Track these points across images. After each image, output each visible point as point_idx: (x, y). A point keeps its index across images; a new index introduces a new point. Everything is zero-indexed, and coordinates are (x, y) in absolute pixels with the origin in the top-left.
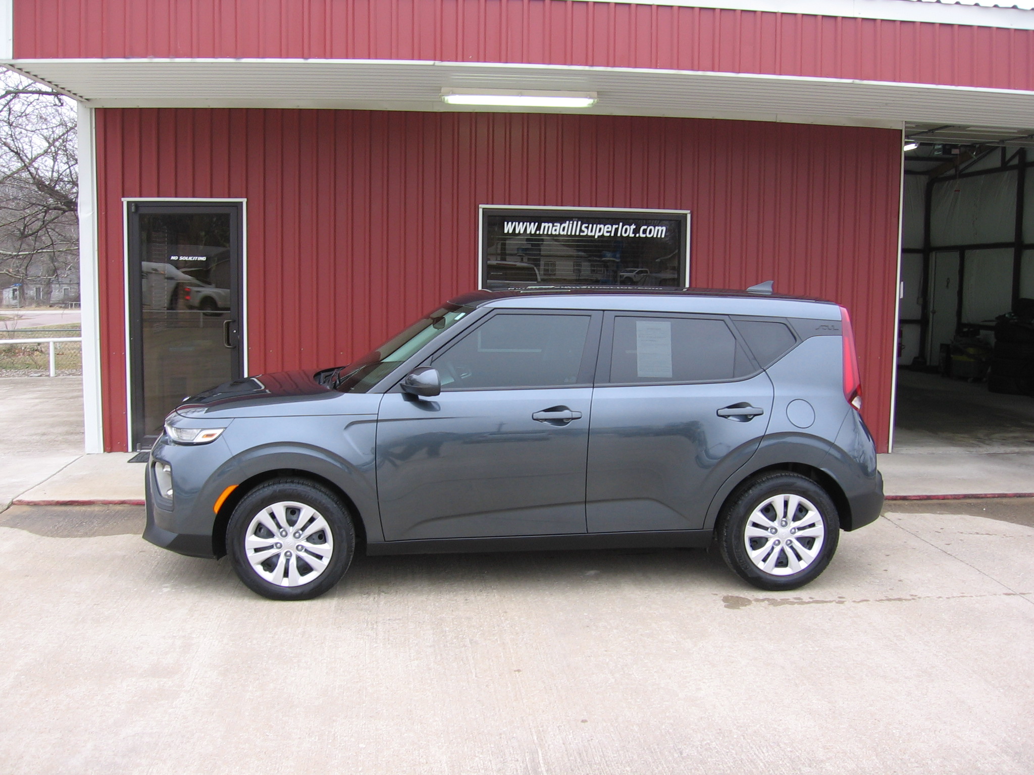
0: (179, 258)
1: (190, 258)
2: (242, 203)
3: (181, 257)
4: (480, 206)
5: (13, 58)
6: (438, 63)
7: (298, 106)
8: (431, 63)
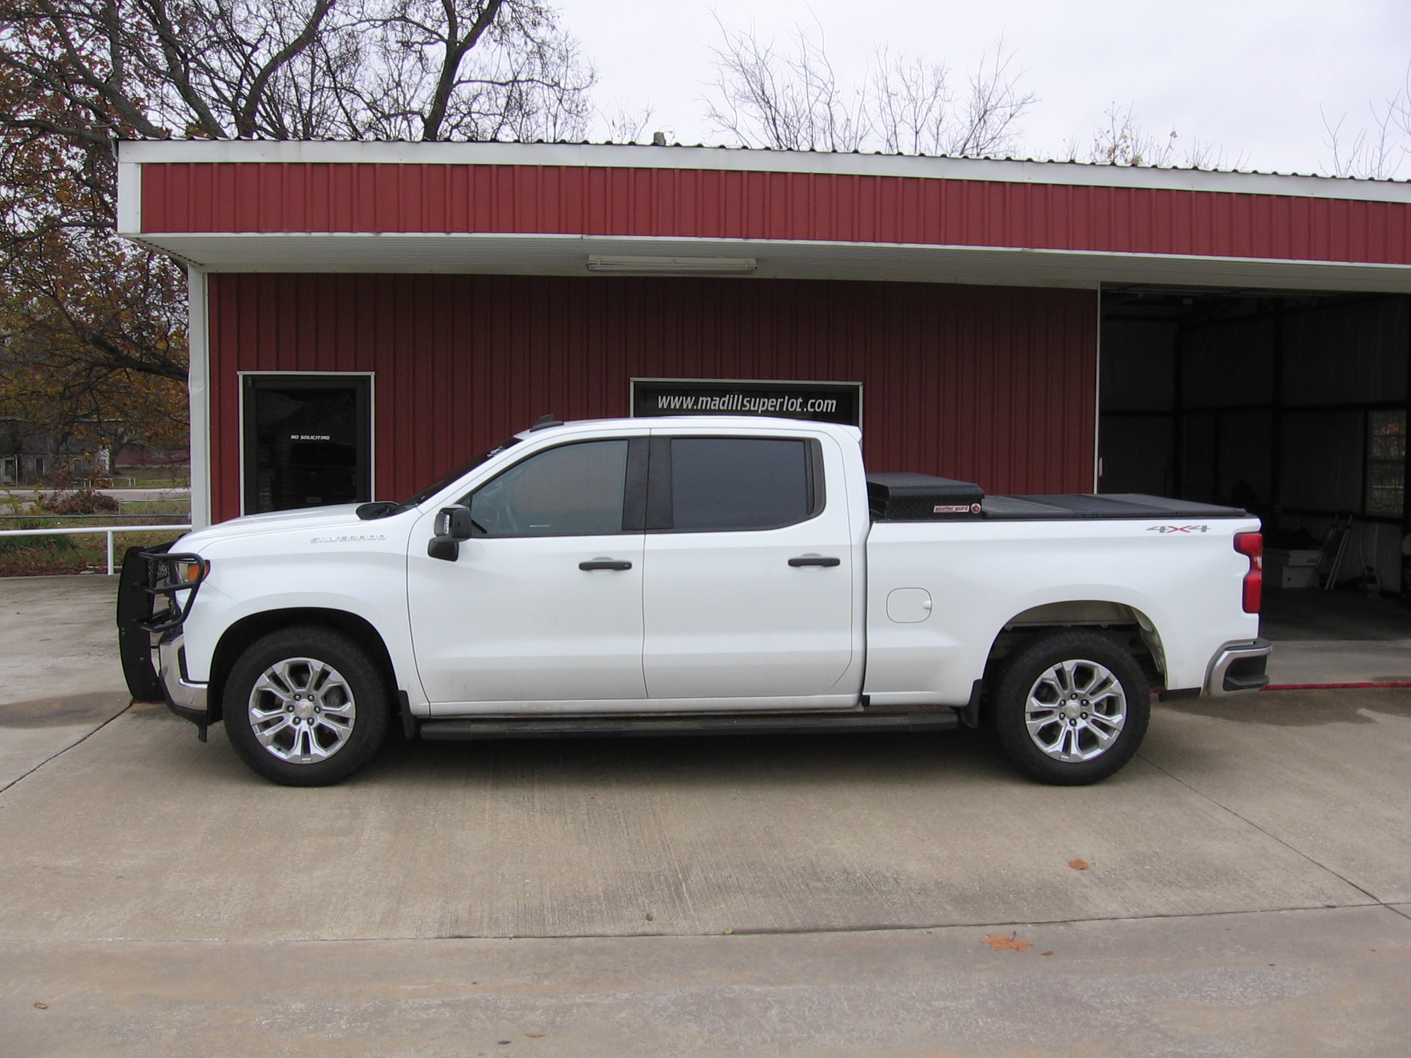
0: (300, 437)
1: (312, 438)
2: (369, 377)
3: (302, 437)
4: (631, 379)
5: (141, 232)
6: (585, 237)
7: (431, 271)
8: (579, 236)
